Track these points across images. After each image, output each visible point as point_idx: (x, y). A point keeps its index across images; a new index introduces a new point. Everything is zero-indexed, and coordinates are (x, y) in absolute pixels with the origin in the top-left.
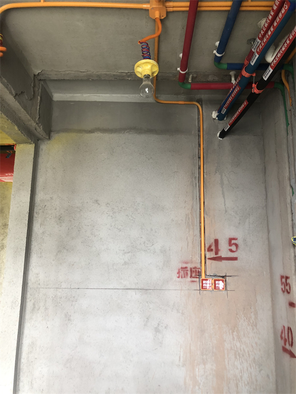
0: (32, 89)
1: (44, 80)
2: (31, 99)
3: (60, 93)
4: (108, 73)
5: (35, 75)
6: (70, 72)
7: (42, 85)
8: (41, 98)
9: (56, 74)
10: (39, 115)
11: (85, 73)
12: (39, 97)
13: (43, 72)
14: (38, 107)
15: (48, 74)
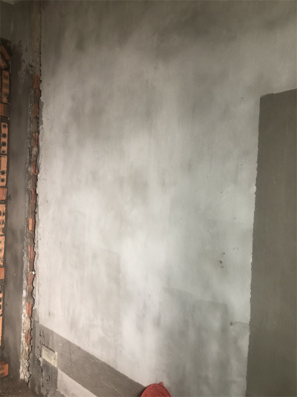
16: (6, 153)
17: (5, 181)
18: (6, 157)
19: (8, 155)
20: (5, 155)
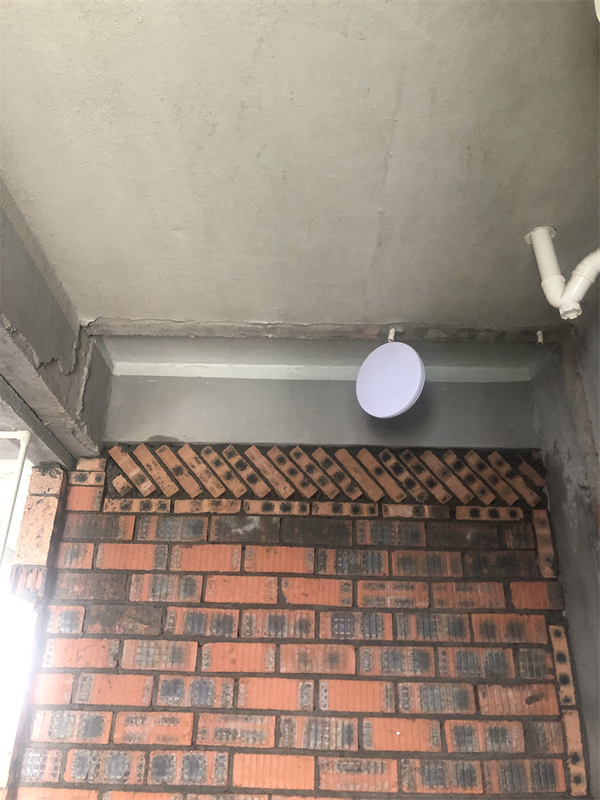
0: (74, 353)
1: (100, 337)
2: (70, 373)
3: (129, 361)
4: (229, 324)
5: (81, 327)
6: (153, 322)
7: (94, 346)
8: (90, 370)
9: (124, 326)
10: (83, 405)
11: (182, 324)
12: (86, 369)
13: (98, 322)
14: (83, 389)
15: (107, 326)
16: (573, 702)
17: (584, 779)
18: (576, 713)
19: (579, 707)
20: (572, 708)
